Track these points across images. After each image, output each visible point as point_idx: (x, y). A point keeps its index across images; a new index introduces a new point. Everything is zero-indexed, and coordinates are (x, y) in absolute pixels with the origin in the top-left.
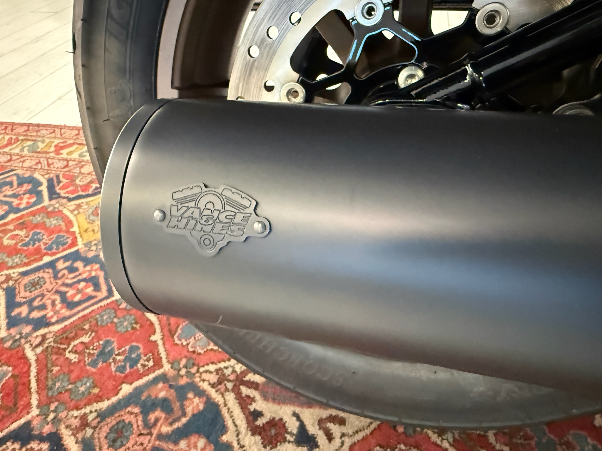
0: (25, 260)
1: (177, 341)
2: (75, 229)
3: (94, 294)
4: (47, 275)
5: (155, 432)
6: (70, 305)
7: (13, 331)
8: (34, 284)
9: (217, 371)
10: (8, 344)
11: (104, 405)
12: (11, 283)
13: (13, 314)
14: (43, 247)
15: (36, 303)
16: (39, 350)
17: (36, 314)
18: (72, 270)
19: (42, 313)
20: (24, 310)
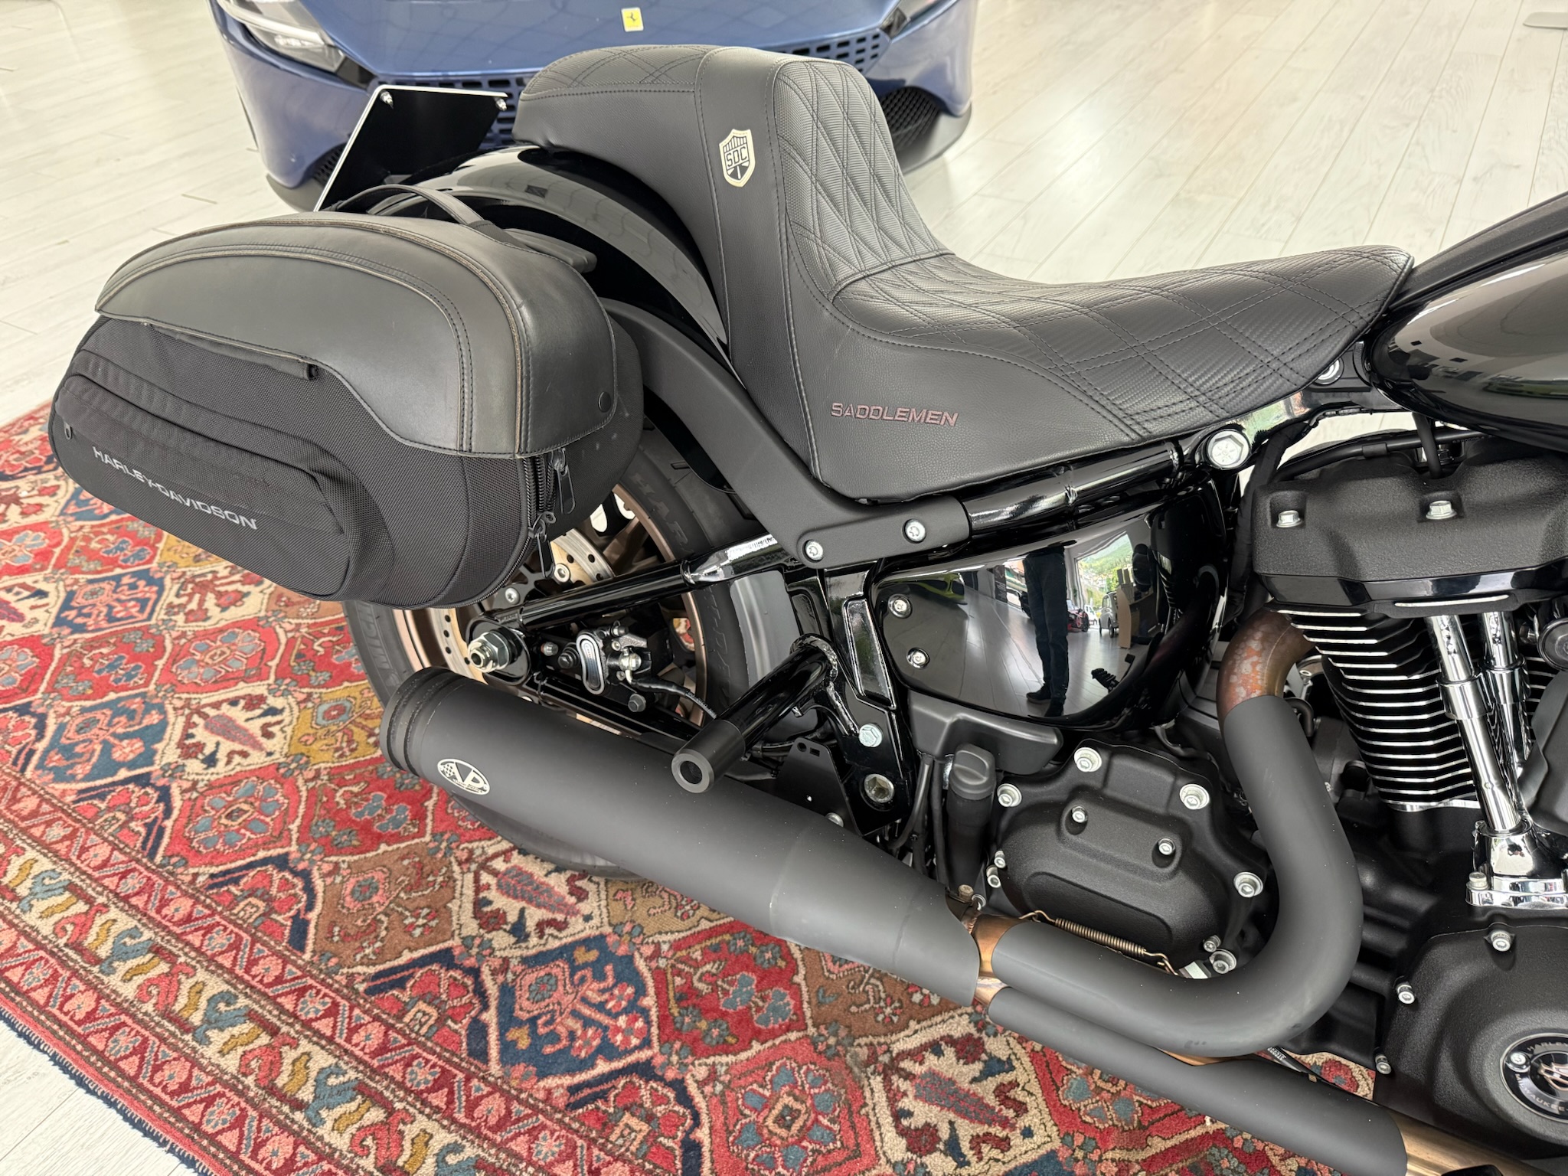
0: (99, 569)
1: (174, 670)
2: (161, 546)
3: (136, 614)
4: (108, 587)
5: (112, 730)
6: (111, 618)
7: (56, 630)
8: (94, 593)
9: (187, 699)
10: (44, 641)
11: (88, 704)
12: (75, 587)
13: (63, 615)
14: (121, 558)
15: (85, 611)
16: (65, 651)
17: (80, 620)
18: (133, 587)
19: (85, 620)
20: (72, 614)
